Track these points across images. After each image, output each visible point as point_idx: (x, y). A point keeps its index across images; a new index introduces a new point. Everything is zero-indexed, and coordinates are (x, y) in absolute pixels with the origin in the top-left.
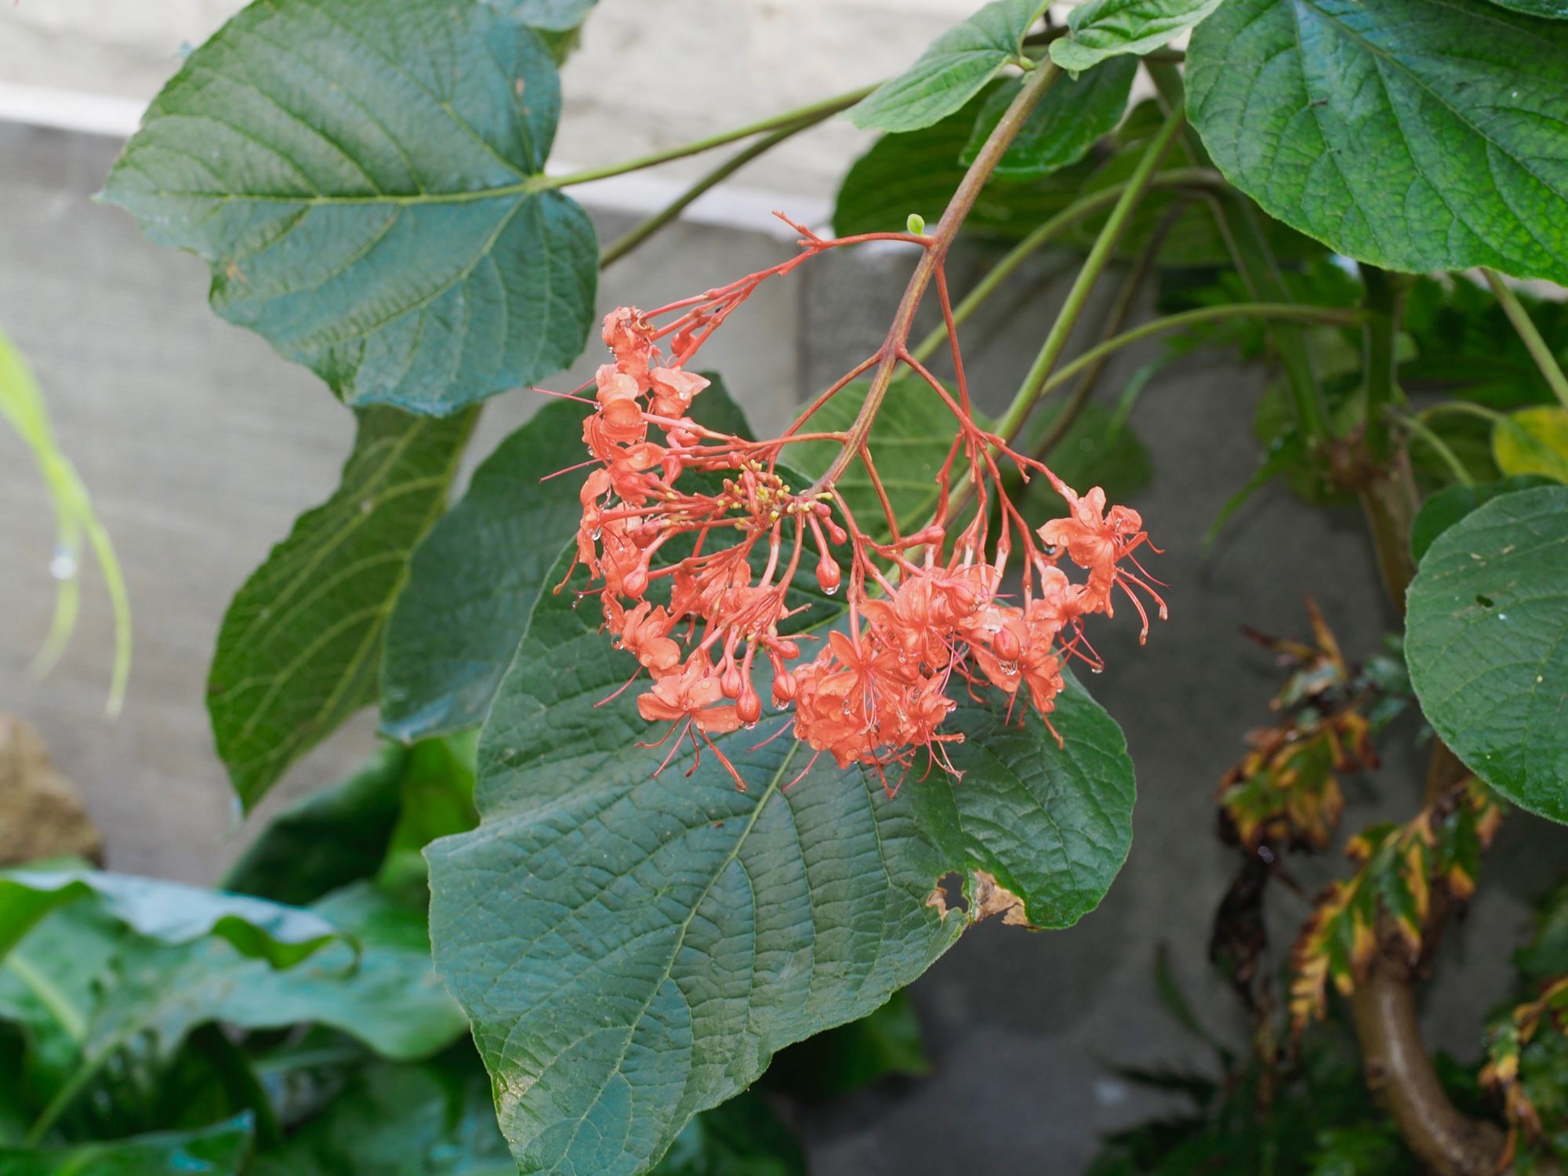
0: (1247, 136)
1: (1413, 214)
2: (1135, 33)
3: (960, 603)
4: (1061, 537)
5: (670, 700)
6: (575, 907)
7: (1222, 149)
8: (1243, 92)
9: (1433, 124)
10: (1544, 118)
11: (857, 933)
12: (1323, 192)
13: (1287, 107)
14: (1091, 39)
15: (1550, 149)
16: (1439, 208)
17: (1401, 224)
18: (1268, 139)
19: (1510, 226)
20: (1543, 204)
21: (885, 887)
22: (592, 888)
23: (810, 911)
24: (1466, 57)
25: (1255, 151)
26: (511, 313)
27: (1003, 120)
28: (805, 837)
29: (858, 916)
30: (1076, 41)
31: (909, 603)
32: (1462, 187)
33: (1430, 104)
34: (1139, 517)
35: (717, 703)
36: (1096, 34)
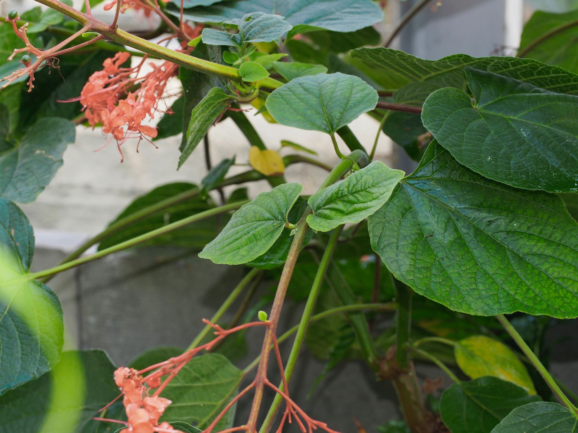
0: (401, 256)
1: (481, 287)
2: (347, 210)
7: (391, 263)
8: (396, 234)
9: (482, 241)
10: (530, 235)
12: (439, 280)
13: (416, 239)
14: (326, 215)
15: (535, 250)
16: (492, 283)
17: (476, 292)
18: (411, 256)
19: (525, 289)
20: (537, 277)
24: (490, 209)
25: (406, 262)
26: (22, 343)
27: (288, 257)
30: (316, 215)
32: (500, 272)
33: (478, 232)
36: (327, 212)
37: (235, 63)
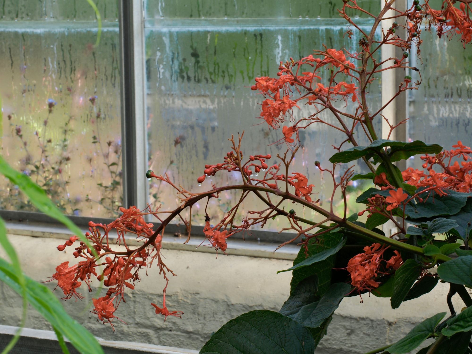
2: (465, 326)
14: (453, 328)
30: (449, 328)
36: (454, 326)
37: (423, 246)
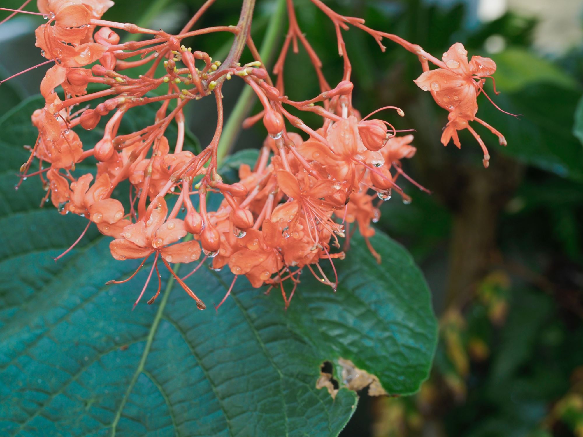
3: (376, 138)
4: (432, 85)
5: (140, 242)
6: (22, 421)
11: (264, 415)
21: (278, 378)
22: (33, 407)
23: (218, 403)
28: (199, 349)
29: (263, 402)
31: (341, 140)
34: (494, 63)
35: (182, 239)
